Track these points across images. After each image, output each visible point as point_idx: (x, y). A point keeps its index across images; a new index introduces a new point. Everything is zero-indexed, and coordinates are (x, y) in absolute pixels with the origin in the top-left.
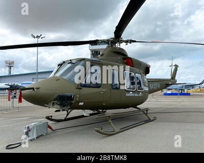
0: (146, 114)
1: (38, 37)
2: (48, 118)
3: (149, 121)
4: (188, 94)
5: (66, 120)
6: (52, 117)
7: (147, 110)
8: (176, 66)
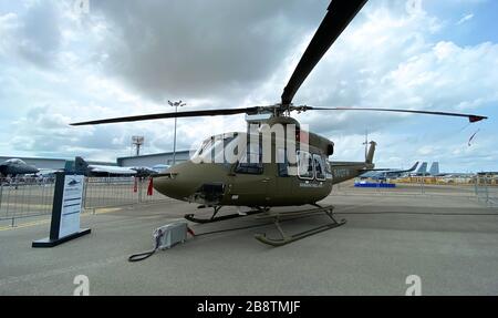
0: (330, 215)
1: (177, 104)
2: (187, 217)
3: (336, 225)
4: (393, 186)
5: (213, 220)
6: (193, 215)
7: (331, 208)
8: (373, 144)
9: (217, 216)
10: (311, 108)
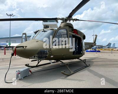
4: (99, 51)
5: (37, 66)
6: (29, 64)
9: (38, 64)
10: (78, 20)
